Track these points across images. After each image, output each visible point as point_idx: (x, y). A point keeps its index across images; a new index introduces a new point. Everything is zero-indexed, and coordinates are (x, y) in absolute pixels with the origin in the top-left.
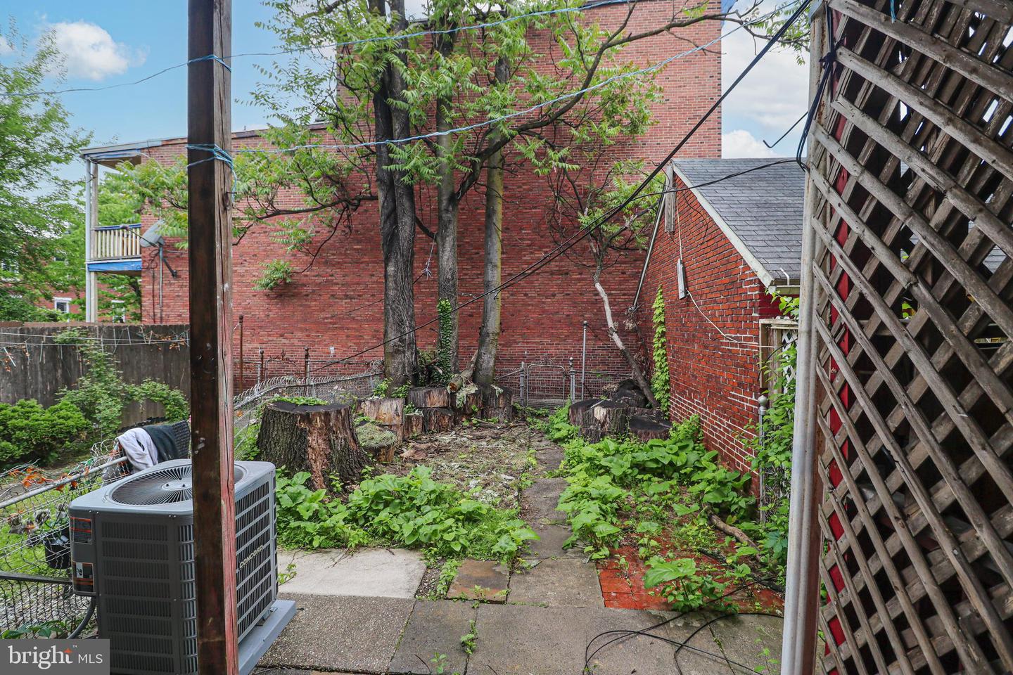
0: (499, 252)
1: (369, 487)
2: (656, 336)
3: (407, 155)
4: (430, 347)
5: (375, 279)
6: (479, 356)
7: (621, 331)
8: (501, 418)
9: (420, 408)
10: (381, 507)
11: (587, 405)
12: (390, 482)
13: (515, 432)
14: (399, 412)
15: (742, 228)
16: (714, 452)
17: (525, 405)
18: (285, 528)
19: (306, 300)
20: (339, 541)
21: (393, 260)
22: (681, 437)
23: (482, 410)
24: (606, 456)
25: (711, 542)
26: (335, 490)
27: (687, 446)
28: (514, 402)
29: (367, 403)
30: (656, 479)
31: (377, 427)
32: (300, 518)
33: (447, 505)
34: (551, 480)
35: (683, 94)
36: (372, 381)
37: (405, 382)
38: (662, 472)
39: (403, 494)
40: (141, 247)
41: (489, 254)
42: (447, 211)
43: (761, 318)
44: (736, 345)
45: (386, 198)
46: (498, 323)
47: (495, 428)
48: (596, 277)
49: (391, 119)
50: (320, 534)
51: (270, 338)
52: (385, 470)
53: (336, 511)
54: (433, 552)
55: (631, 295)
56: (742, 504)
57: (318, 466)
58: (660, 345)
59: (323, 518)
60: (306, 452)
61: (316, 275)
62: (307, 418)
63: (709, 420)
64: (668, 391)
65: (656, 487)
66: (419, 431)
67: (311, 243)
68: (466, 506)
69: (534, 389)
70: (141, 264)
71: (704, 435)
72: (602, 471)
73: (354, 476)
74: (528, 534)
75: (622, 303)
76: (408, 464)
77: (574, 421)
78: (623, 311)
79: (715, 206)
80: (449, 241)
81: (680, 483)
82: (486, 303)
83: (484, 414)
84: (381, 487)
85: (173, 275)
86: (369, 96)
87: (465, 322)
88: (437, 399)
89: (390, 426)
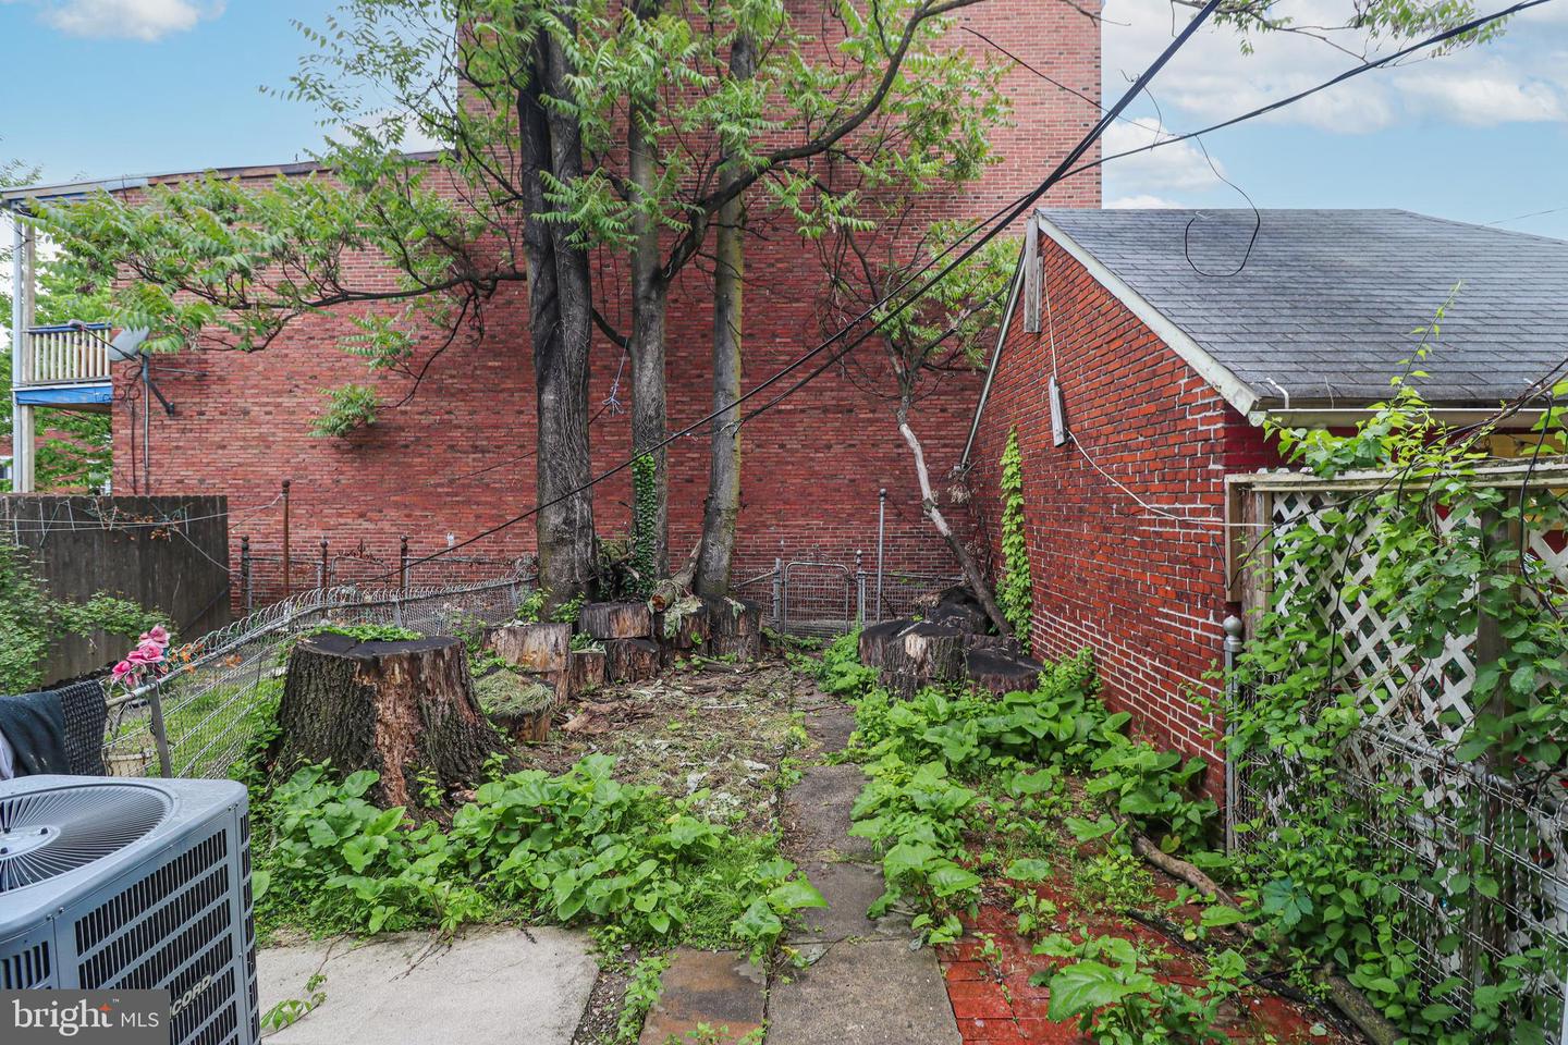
0: (738, 372)
1: (491, 798)
2: (1008, 511)
3: (575, 195)
4: (619, 534)
5: (524, 418)
6: (704, 549)
7: (944, 505)
8: (741, 653)
9: (601, 640)
10: (514, 838)
11: (892, 632)
12: (533, 789)
13: (767, 678)
14: (562, 648)
15: (1181, 313)
16: (1125, 716)
17: (781, 630)
18: (317, 889)
19: (405, 455)
20: (425, 913)
21: (553, 382)
22: (1060, 687)
23: (710, 642)
24: (932, 724)
25: (1145, 894)
26: (428, 804)
27: (1072, 704)
28: (764, 627)
29: (502, 633)
30: (1022, 765)
31: (520, 678)
32: (347, 869)
33: (644, 829)
34: (833, 770)
35: (1039, 117)
36: (514, 594)
37: (574, 595)
38: (1033, 751)
39: (558, 811)
40: (111, 362)
41: (721, 375)
42: (648, 299)
43: (1228, 472)
44: (1172, 524)
45: (540, 274)
46: (735, 492)
47: (731, 671)
48: (902, 413)
49: (549, 137)
50: (385, 902)
51: (342, 521)
52: (531, 756)
53: (425, 848)
54: (613, 937)
55: (957, 446)
56: (1194, 816)
57: (395, 760)
58: (1014, 528)
59: (396, 866)
60: (371, 732)
61: (421, 411)
62: (375, 667)
63: (1113, 658)
64: (1028, 606)
65: (1027, 781)
66: (598, 680)
67: (410, 354)
68: (680, 831)
69: (795, 604)
70: (111, 393)
71: (1103, 683)
72: (926, 751)
73: (469, 772)
74: (800, 895)
75: (942, 459)
76: (575, 745)
77: (869, 659)
78: (945, 472)
79: (1124, 278)
80: (652, 350)
81: (1067, 772)
82: (715, 457)
83: (712, 648)
84: (516, 797)
85: (168, 411)
86: (509, 94)
87: (680, 491)
88: (630, 623)
89: (544, 674)
